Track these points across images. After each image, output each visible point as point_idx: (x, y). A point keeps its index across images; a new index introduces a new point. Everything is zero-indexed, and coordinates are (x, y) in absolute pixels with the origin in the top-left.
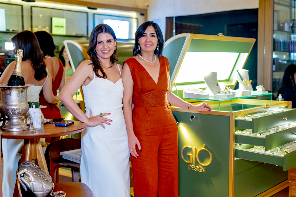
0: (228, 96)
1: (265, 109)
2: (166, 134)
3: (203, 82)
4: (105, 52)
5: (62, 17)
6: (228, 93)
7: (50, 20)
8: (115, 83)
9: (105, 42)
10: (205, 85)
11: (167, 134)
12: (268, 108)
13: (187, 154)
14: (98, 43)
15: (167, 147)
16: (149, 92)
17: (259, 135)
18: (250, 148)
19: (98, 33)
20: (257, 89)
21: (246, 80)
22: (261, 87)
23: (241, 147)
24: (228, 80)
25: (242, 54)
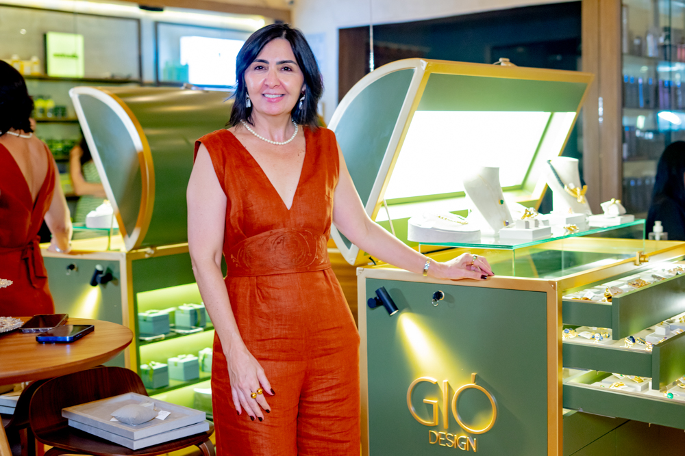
0: (535, 233)
1: (636, 267)
2: (321, 356)
3: (462, 195)
5: (74, 32)
6: (532, 223)
7: (41, 38)
10: (467, 203)
11: (323, 358)
12: (644, 264)
13: (424, 400)
15: (325, 394)
16: (267, 233)
20: (604, 209)
21: (572, 186)
22: (614, 203)
23: (576, 378)
24: (521, 188)
25: (558, 115)
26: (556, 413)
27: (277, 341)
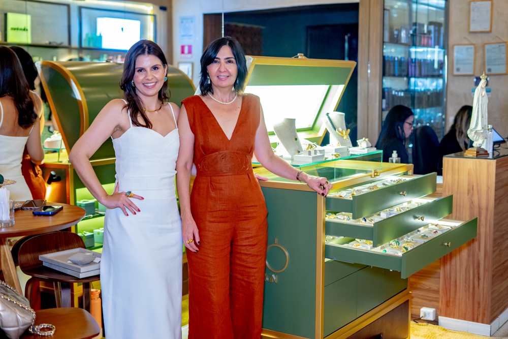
0: (313, 158)
1: (372, 179)
2: (243, 220)
4: (149, 85)
5: (26, 13)
6: (313, 152)
8: (164, 137)
9: (148, 69)
11: (245, 221)
12: (378, 177)
14: (138, 71)
15: (244, 241)
17: (364, 221)
18: (348, 243)
19: (137, 54)
20: (359, 144)
21: (340, 130)
22: (365, 140)
23: (334, 241)
24: (311, 129)
25: (334, 87)
26: (321, 261)
27: (220, 212)
